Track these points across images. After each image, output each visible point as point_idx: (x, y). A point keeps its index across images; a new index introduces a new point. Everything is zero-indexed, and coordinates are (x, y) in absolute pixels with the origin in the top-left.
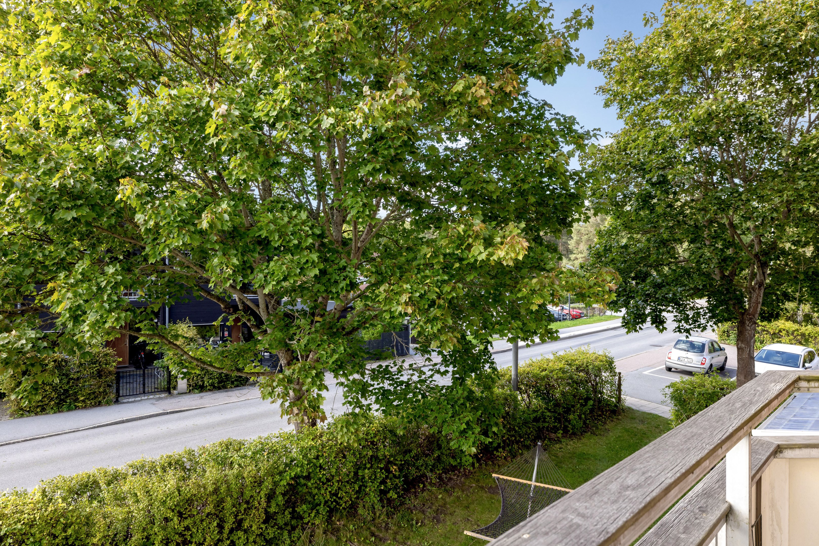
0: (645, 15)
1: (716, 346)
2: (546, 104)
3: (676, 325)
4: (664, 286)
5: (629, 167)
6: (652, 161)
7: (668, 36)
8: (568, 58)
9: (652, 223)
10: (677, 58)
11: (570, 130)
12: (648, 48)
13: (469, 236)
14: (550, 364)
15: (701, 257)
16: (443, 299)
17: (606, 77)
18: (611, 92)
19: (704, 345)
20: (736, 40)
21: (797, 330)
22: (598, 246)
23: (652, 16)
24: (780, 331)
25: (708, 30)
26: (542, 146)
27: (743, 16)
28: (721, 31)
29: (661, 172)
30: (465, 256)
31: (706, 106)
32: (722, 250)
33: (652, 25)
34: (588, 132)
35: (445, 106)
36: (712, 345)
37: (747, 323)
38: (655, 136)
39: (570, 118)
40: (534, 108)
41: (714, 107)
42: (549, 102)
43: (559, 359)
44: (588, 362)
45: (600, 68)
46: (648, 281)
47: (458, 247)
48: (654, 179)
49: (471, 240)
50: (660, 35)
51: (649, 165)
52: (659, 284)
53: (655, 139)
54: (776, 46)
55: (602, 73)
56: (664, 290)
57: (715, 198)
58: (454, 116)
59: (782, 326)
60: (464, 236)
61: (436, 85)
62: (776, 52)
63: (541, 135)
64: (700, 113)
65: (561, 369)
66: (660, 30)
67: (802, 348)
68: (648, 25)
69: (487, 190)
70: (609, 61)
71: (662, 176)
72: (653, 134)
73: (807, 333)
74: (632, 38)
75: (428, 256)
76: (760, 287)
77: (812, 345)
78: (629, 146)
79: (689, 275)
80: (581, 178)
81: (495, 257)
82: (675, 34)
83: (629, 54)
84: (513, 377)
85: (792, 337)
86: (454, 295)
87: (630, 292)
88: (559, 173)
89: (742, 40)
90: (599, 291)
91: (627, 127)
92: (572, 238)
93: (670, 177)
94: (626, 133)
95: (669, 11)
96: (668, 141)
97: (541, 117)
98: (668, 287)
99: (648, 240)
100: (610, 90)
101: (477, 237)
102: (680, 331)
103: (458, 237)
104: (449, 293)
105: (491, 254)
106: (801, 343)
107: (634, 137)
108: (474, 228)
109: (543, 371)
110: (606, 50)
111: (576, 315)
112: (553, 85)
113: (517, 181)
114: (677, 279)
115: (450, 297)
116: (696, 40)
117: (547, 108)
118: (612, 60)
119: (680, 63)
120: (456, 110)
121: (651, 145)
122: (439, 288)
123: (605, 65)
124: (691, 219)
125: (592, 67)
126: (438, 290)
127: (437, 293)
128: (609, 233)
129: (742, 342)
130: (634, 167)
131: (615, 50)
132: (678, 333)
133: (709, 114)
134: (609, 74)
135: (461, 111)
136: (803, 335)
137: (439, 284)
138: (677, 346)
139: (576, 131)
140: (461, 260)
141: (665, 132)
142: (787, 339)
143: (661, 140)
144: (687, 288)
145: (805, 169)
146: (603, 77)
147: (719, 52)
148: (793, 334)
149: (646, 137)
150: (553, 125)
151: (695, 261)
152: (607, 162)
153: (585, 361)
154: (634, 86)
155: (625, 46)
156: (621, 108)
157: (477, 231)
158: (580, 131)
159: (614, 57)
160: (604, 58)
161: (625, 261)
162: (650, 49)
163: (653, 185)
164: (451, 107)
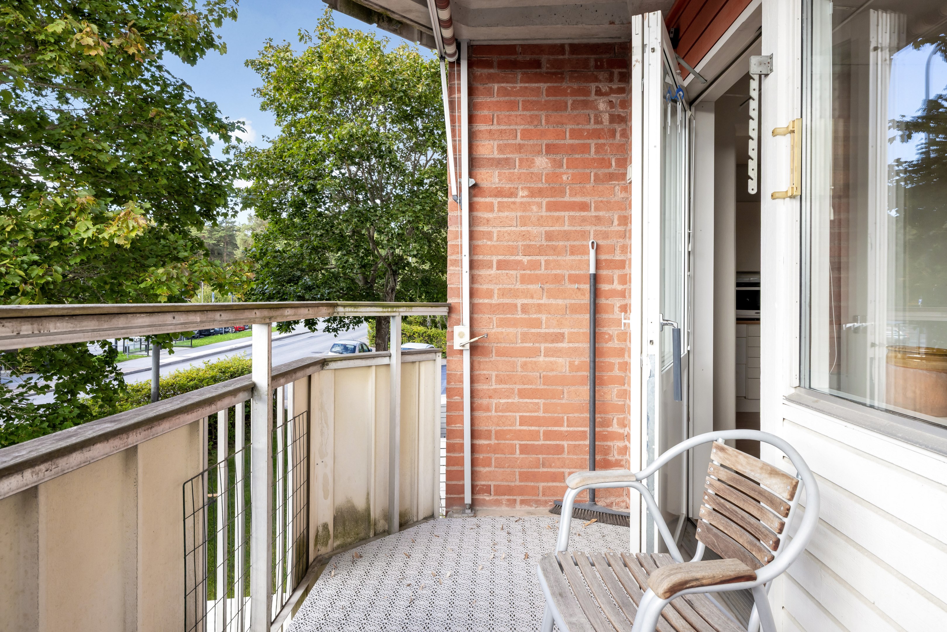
0: (300, 30)
1: (365, 348)
2: (184, 84)
3: (325, 325)
4: (314, 288)
5: (282, 172)
6: (304, 170)
7: (320, 57)
8: (210, 42)
9: (304, 230)
10: (327, 78)
11: (213, 118)
12: (303, 63)
13: (71, 209)
14: (201, 374)
15: (345, 263)
16: (32, 284)
17: (264, 80)
18: (267, 96)
19: (355, 347)
20: (373, 77)
21: (425, 332)
22: (254, 249)
23: (307, 34)
24: (414, 334)
25: (353, 62)
26: (176, 125)
27: (378, 58)
28: (363, 66)
29: (311, 182)
30: (66, 233)
31: (348, 128)
32: (362, 257)
33: (306, 42)
34: (233, 124)
35: (37, 47)
36: (362, 347)
37: (383, 322)
38: (307, 147)
39: (212, 104)
40: (170, 85)
41: (354, 130)
42: (188, 83)
43: (212, 368)
44: (243, 368)
45: (258, 69)
46: (300, 283)
47: (56, 221)
48: (305, 188)
49: (73, 214)
50: (313, 54)
51: (301, 173)
52: (309, 286)
53: (307, 150)
54: (401, 91)
55: (260, 75)
56: (314, 292)
57: (356, 212)
58: (49, 61)
59: (415, 330)
60: (64, 208)
61: (21, 16)
62: (402, 96)
63: (175, 114)
64: (343, 133)
65: (212, 377)
66: (313, 49)
67: (426, 345)
68: (303, 42)
69: (99, 160)
70: (266, 65)
71: (312, 185)
72: (305, 145)
73: (432, 334)
74: (290, 48)
75: (8, 229)
76: (392, 291)
77: (435, 344)
78: (285, 154)
79: (336, 279)
80: (224, 170)
81: (106, 235)
82: (325, 56)
83: (284, 63)
84: (152, 390)
85: (422, 338)
86: (50, 279)
87: (284, 294)
88: (196, 159)
89: (377, 78)
90: (236, 281)
91: (284, 135)
92: (238, 248)
93: (318, 186)
94: (283, 140)
95: (321, 35)
96: (318, 154)
97: (179, 97)
98: (317, 289)
99: (301, 246)
100: (267, 94)
101: (82, 210)
102: (329, 331)
103: (55, 210)
104: (43, 277)
105: (100, 231)
106: (427, 343)
107: (289, 147)
108: (78, 199)
109: (191, 380)
110: (264, 52)
111: (240, 328)
112: (192, 65)
113: (144, 158)
114: (326, 282)
115: (43, 281)
116: (343, 67)
117: (185, 89)
118: (270, 65)
119: (329, 85)
120: (53, 55)
121: (303, 155)
122: (25, 271)
123: (263, 68)
124: (337, 228)
125: (250, 66)
126: (22, 273)
127: (20, 276)
128: (267, 238)
129: (379, 338)
130: (288, 174)
131: (273, 56)
132: (327, 333)
133: (351, 136)
134: (267, 78)
135: (60, 57)
136: (429, 336)
137: (26, 266)
138: (334, 350)
139: (219, 120)
140: (60, 238)
141: (316, 145)
142: (419, 339)
143: (312, 152)
144: (334, 290)
145: (421, 197)
146: (261, 79)
147: (361, 84)
148: (422, 336)
149: (300, 147)
150: (192, 107)
151: (341, 266)
152: (262, 164)
153: (240, 367)
154: (290, 95)
155: (282, 55)
156: (278, 115)
157: (82, 204)
158: (225, 121)
159: (272, 63)
160: (262, 61)
161: (279, 266)
162: (305, 64)
163: (305, 192)
164: (45, 49)
